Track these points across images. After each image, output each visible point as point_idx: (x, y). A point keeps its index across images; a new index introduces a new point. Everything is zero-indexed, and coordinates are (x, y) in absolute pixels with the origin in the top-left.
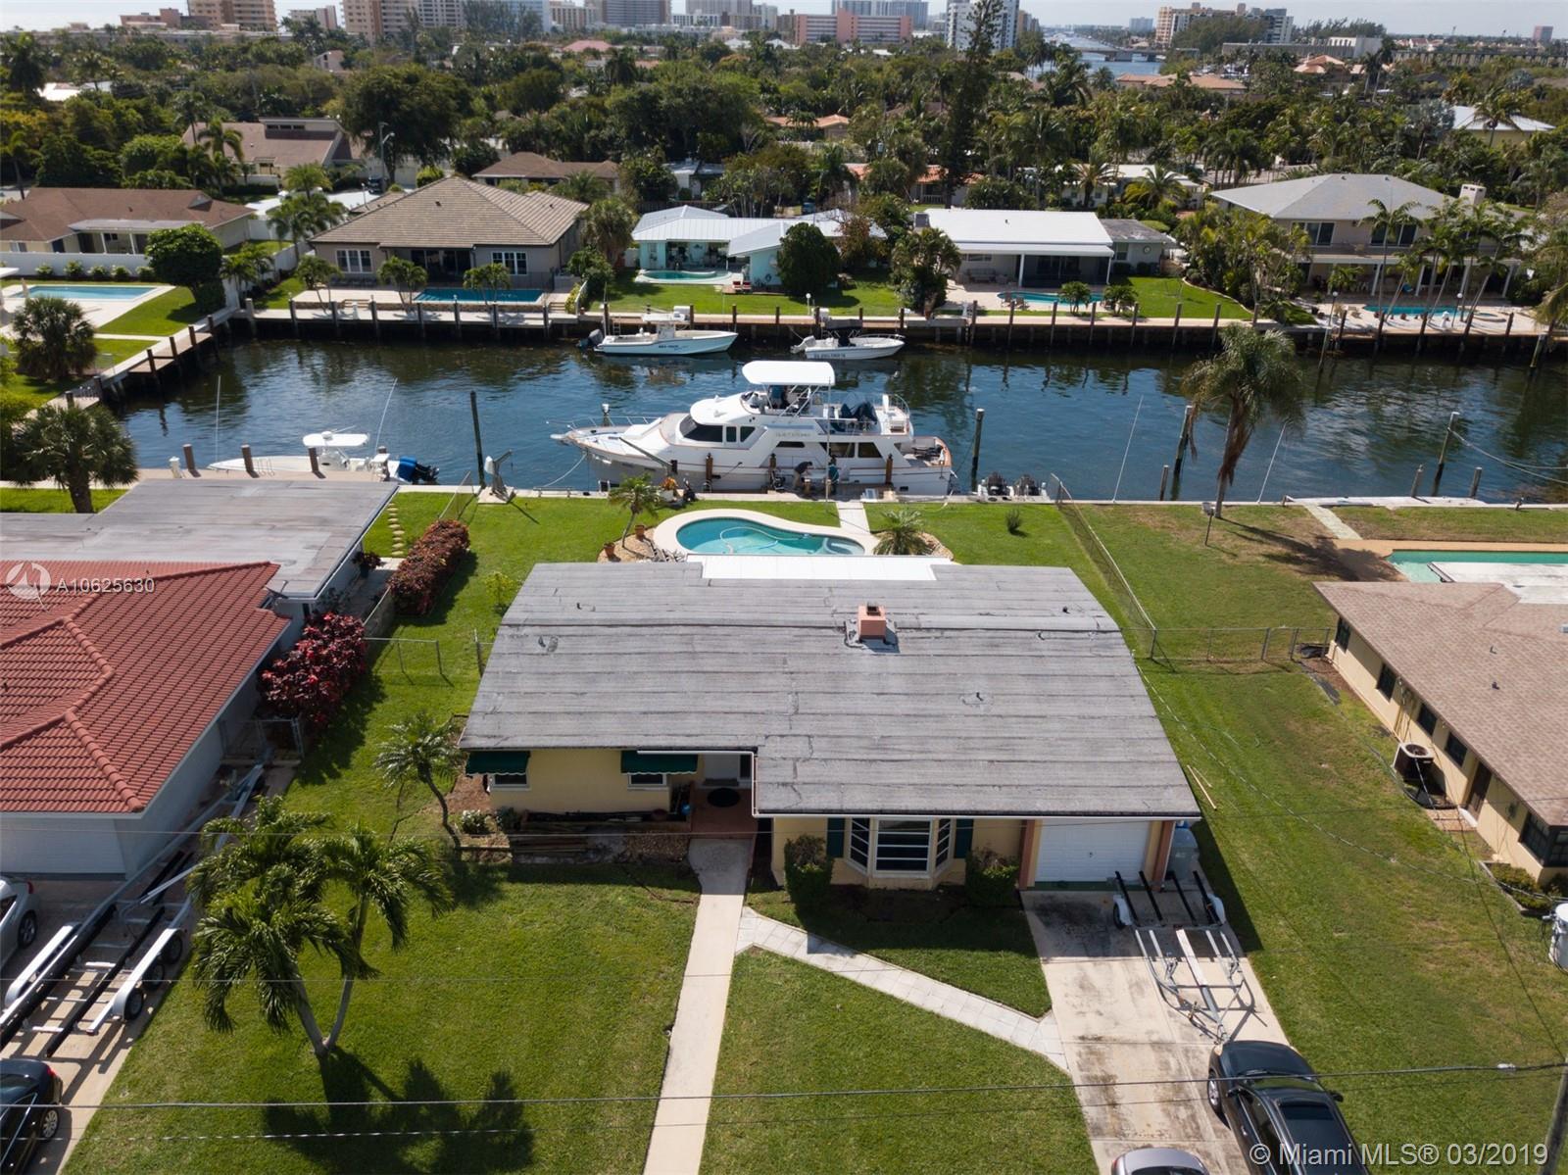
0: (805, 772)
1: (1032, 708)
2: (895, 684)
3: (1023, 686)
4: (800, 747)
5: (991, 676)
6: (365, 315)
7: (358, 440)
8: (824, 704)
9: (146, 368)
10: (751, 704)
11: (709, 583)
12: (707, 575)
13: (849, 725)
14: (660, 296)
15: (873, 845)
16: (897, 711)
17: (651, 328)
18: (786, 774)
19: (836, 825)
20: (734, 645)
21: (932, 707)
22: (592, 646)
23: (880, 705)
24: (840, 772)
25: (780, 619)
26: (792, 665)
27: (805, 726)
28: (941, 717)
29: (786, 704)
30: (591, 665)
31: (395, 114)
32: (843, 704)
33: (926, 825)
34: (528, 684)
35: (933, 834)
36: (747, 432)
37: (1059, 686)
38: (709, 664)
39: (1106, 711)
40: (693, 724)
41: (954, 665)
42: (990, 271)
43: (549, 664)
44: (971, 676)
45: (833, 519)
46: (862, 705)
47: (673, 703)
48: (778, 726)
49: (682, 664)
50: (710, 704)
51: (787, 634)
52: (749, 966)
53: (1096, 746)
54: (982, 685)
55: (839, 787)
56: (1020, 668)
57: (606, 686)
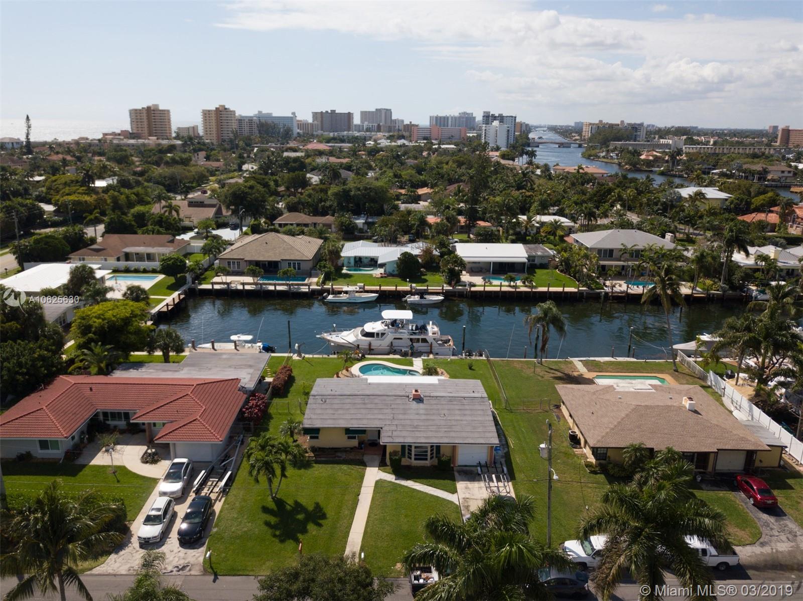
0: (395, 434)
1: (459, 418)
2: (422, 412)
3: (457, 412)
4: (394, 428)
5: (448, 410)
6: (240, 287)
7: (249, 337)
8: (401, 417)
9: (165, 309)
10: (381, 416)
11: (370, 384)
12: (369, 381)
13: (408, 422)
14: (352, 279)
15: (413, 453)
16: (422, 418)
17: (346, 292)
18: (390, 434)
19: (403, 447)
20: (376, 401)
21: (432, 418)
22: (336, 401)
23: (417, 417)
24: (404, 434)
25: (390, 394)
26: (393, 406)
27: (395, 422)
28: (433, 420)
29: (391, 417)
30: (336, 406)
31: (245, 202)
32: (406, 417)
33: (426, 447)
34: (319, 411)
35: (429, 449)
36: (383, 334)
37: (468, 412)
38: (369, 406)
39: (480, 418)
40: (365, 422)
41: (439, 406)
42: (478, 268)
43: (324, 406)
44: (442, 409)
45: (411, 364)
46: (412, 417)
47: (359, 416)
48: (388, 422)
49: (361, 406)
50: (369, 416)
51: (392, 398)
52: (379, 484)
53: (475, 427)
54: (446, 412)
55: (404, 437)
56: (457, 407)
57: (340, 412)
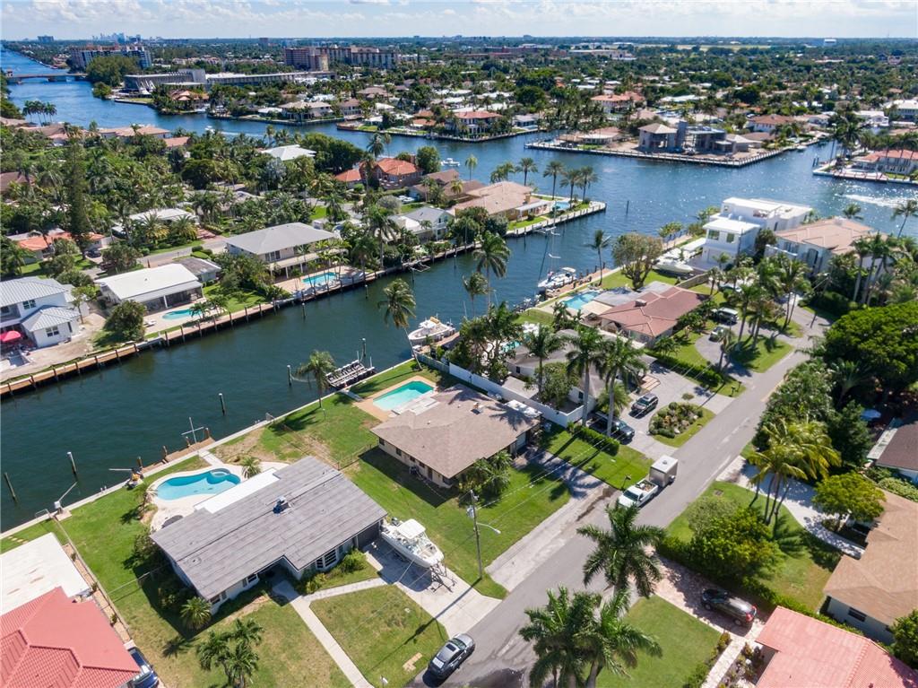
0: (301, 554)
2: (302, 518)
3: (331, 501)
4: (294, 549)
5: (322, 503)
10: (271, 545)
13: (300, 536)
15: (324, 562)
16: (308, 525)
18: (297, 557)
20: (250, 531)
21: (316, 520)
22: (210, 553)
23: (302, 526)
25: (255, 516)
26: (272, 527)
27: (291, 543)
28: (319, 521)
29: (281, 540)
32: (294, 531)
34: (205, 574)
35: (337, 551)
37: (339, 497)
38: (249, 540)
39: (354, 498)
41: (311, 505)
44: (317, 506)
49: (242, 544)
52: (315, 607)
53: (358, 509)
54: (322, 507)
56: (327, 497)
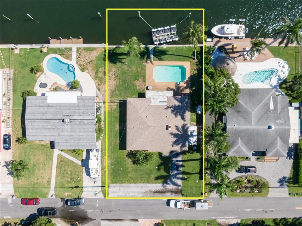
2: (69, 130)
5: (79, 129)
8: (61, 134)
16: (69, 134)
20: (51, 123)
21: (73, 134)
24: (63, 144)
26: (58, 127)
30: (37, 127)
46: (65, 134)
47: (46, 134)
48: (57, 138)
50: (50, 134)
51: (57, 121)
55: (63, 146)
56: (82, 127)
57: (39, 131)
